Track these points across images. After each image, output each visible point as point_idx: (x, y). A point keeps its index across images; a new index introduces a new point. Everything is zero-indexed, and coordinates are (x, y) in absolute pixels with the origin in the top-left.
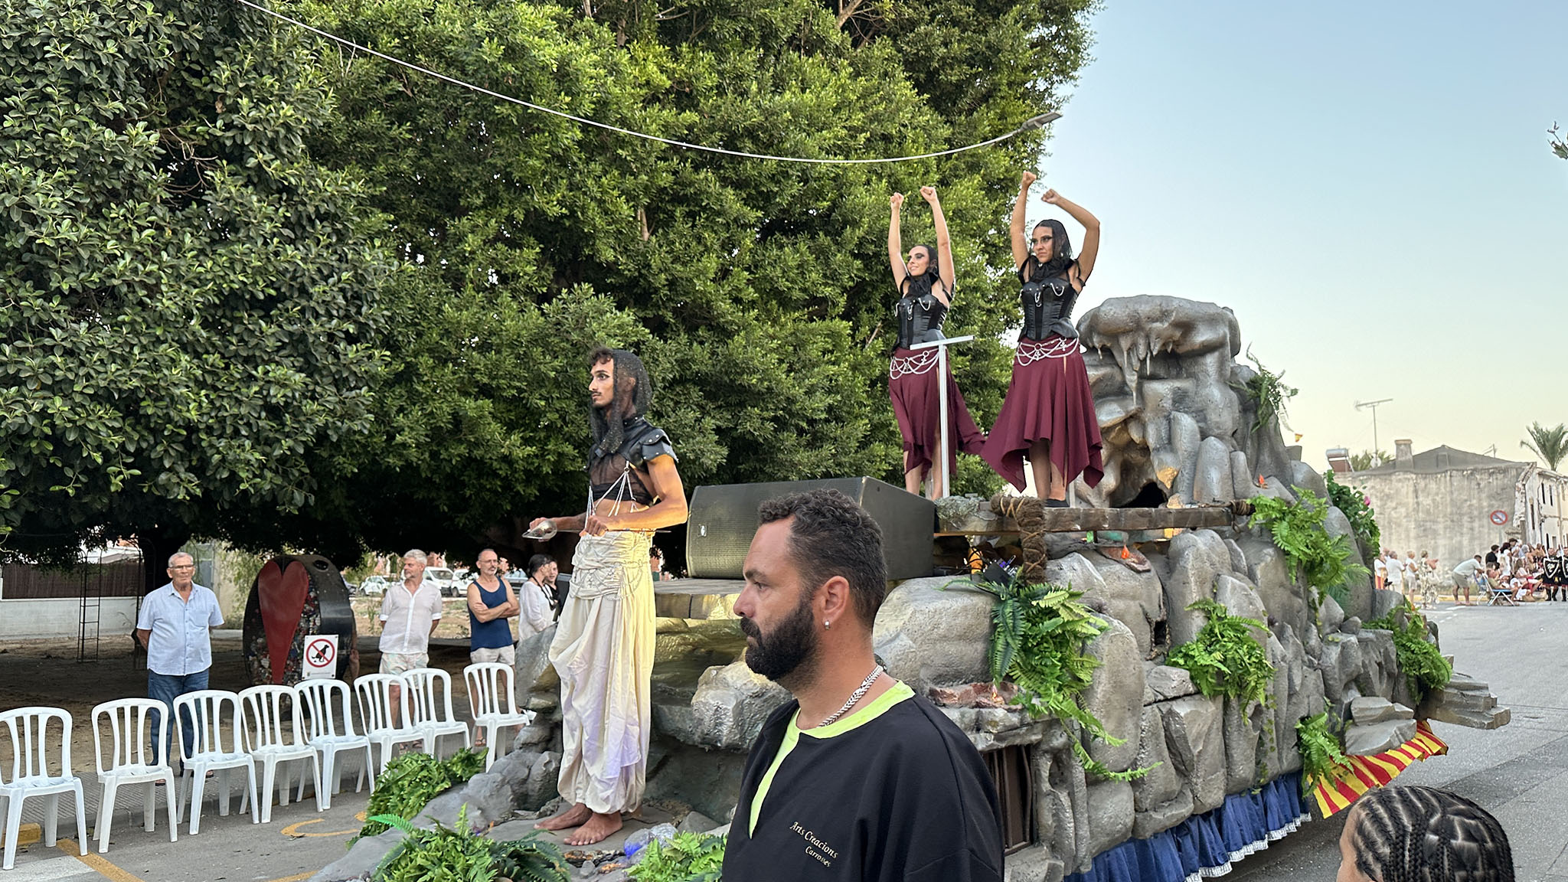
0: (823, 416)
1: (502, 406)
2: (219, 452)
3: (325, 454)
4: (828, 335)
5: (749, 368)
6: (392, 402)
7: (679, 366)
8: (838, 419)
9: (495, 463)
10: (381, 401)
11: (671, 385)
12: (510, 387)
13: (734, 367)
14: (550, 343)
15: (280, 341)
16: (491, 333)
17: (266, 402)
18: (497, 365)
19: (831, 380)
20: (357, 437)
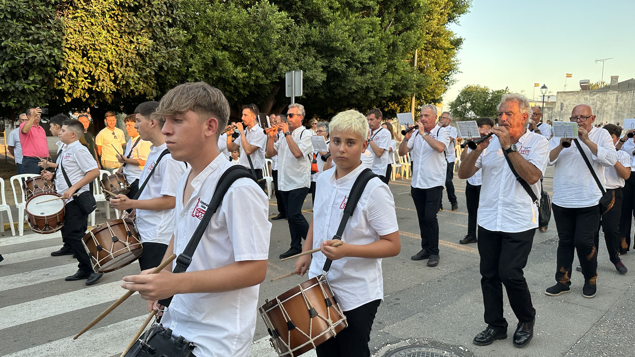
0: (367, 61)
1: (232, 55)
2: (121, 73)
3: (163, 75)
4: (370, 24)
5: (336, 39)
6: (188, 53)
7: (306, 38)
8: (373, 63)
9: (230, 80)
10: (183, 52)
11: (302, 46)
12: (235, 46)
13: (329, 38)
14: (251, 26)
15: (141, 25)
16: (227, 22)
17: (138, 52)
18: (230, 36)
19: (371, 45)
20: (175, 68)
